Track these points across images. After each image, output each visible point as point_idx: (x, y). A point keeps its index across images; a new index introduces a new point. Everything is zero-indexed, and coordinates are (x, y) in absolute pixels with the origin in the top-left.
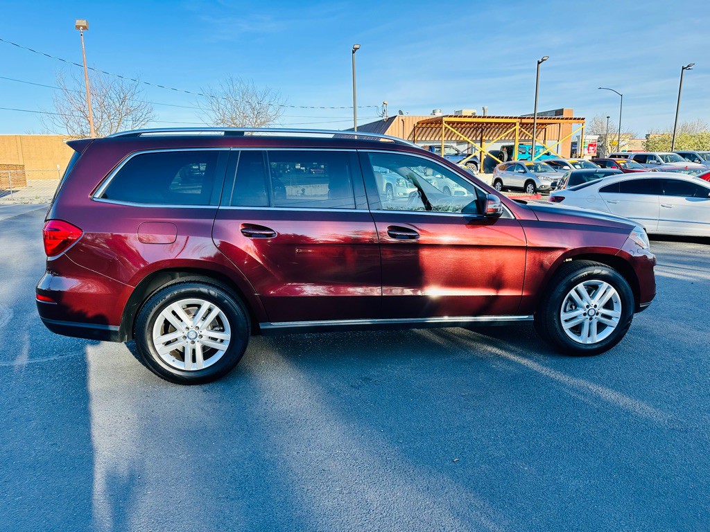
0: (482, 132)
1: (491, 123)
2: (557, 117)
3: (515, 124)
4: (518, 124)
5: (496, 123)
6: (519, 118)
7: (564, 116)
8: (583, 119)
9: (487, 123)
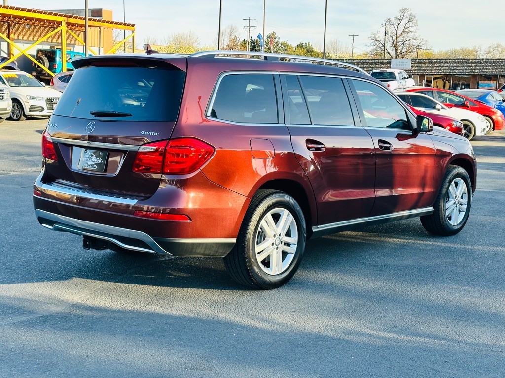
0: (8, 28)
1: (21, 18)
2: (93, 18)
3: (60, 23)
4: (64, 23)
5: (27, 18)
6: (65, 16)
7: (103, 18)
8: (133, 25)
9: (15, 17)
